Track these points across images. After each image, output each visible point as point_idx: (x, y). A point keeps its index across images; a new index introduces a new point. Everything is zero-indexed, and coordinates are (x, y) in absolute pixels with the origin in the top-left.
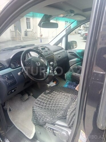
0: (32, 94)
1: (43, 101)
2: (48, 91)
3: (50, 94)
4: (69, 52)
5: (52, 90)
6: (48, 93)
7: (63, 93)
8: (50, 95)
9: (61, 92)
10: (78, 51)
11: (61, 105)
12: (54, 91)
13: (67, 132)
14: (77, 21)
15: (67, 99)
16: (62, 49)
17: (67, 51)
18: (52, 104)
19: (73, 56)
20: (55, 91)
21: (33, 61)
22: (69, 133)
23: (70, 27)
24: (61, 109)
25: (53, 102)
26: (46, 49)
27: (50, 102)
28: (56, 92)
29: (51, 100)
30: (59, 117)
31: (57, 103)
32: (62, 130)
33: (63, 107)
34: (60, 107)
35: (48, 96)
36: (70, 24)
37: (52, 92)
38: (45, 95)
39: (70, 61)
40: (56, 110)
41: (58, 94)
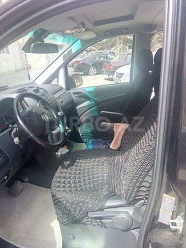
0: (27, 179)
1: (68, 180)
2: (68, 163)
3: (72, 165)
4: (74, 93)
5: (72, 158)
6: (69, 165)
7: (92, 158)
8: (74, 168)
9: (89, 158)
10: (87, 90)
11: (98, 177)
12: (76, 159)
13: (127, 212)
14: (81, 40)
15: (102, 167)
16: (62, 88)
17: (70, 91)
18: (84, 180)
19: (82, 99)
20: (79, 159)
21: (36, 113)
22: (131, 213)
23: (71, 50)
24: (102, 184)
25: (84, 176)
26: (41, 91)
27: (79, 178)
28: (81, 161)
29: (80, 174)
30: (107, 195)
31: (91, 177)
32: (119, 213)
33: (102, 180)
34: (98, 181)
35: (71, 169)
36: (70, 45)
37: (74, 162)
38: (65, 170)
39: (77, 107)
40: (94, 187)
41: (85, 163)
